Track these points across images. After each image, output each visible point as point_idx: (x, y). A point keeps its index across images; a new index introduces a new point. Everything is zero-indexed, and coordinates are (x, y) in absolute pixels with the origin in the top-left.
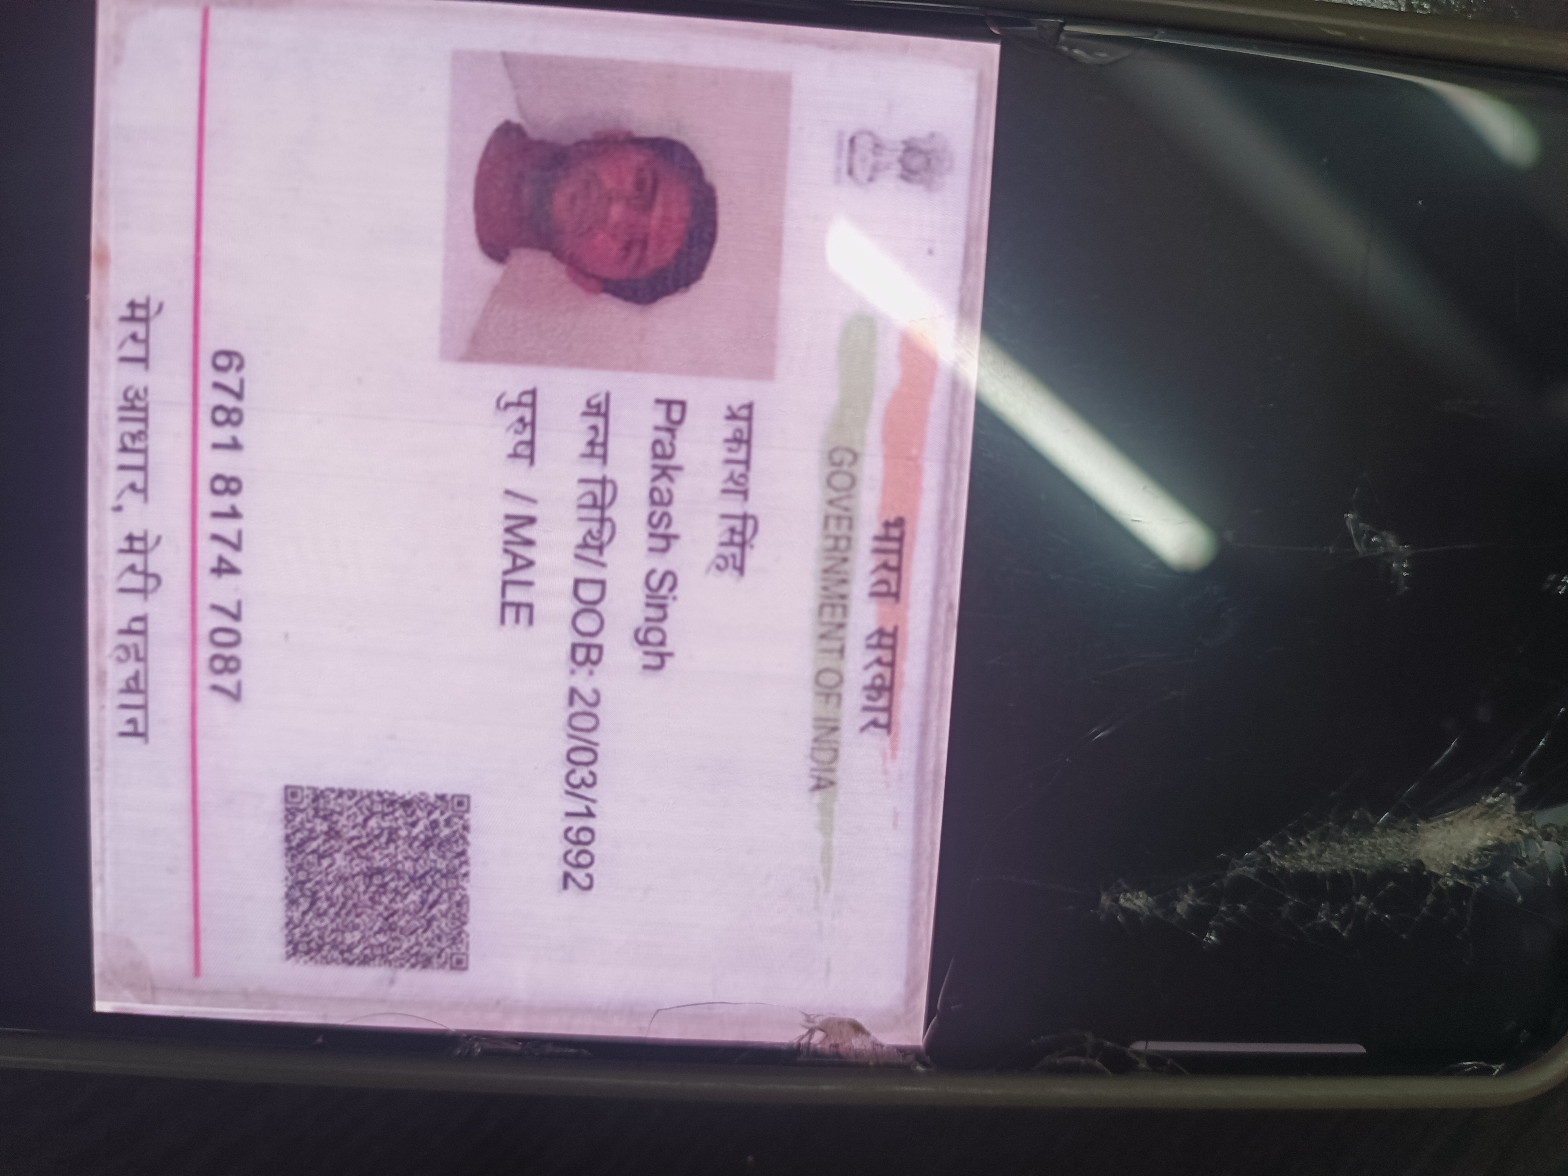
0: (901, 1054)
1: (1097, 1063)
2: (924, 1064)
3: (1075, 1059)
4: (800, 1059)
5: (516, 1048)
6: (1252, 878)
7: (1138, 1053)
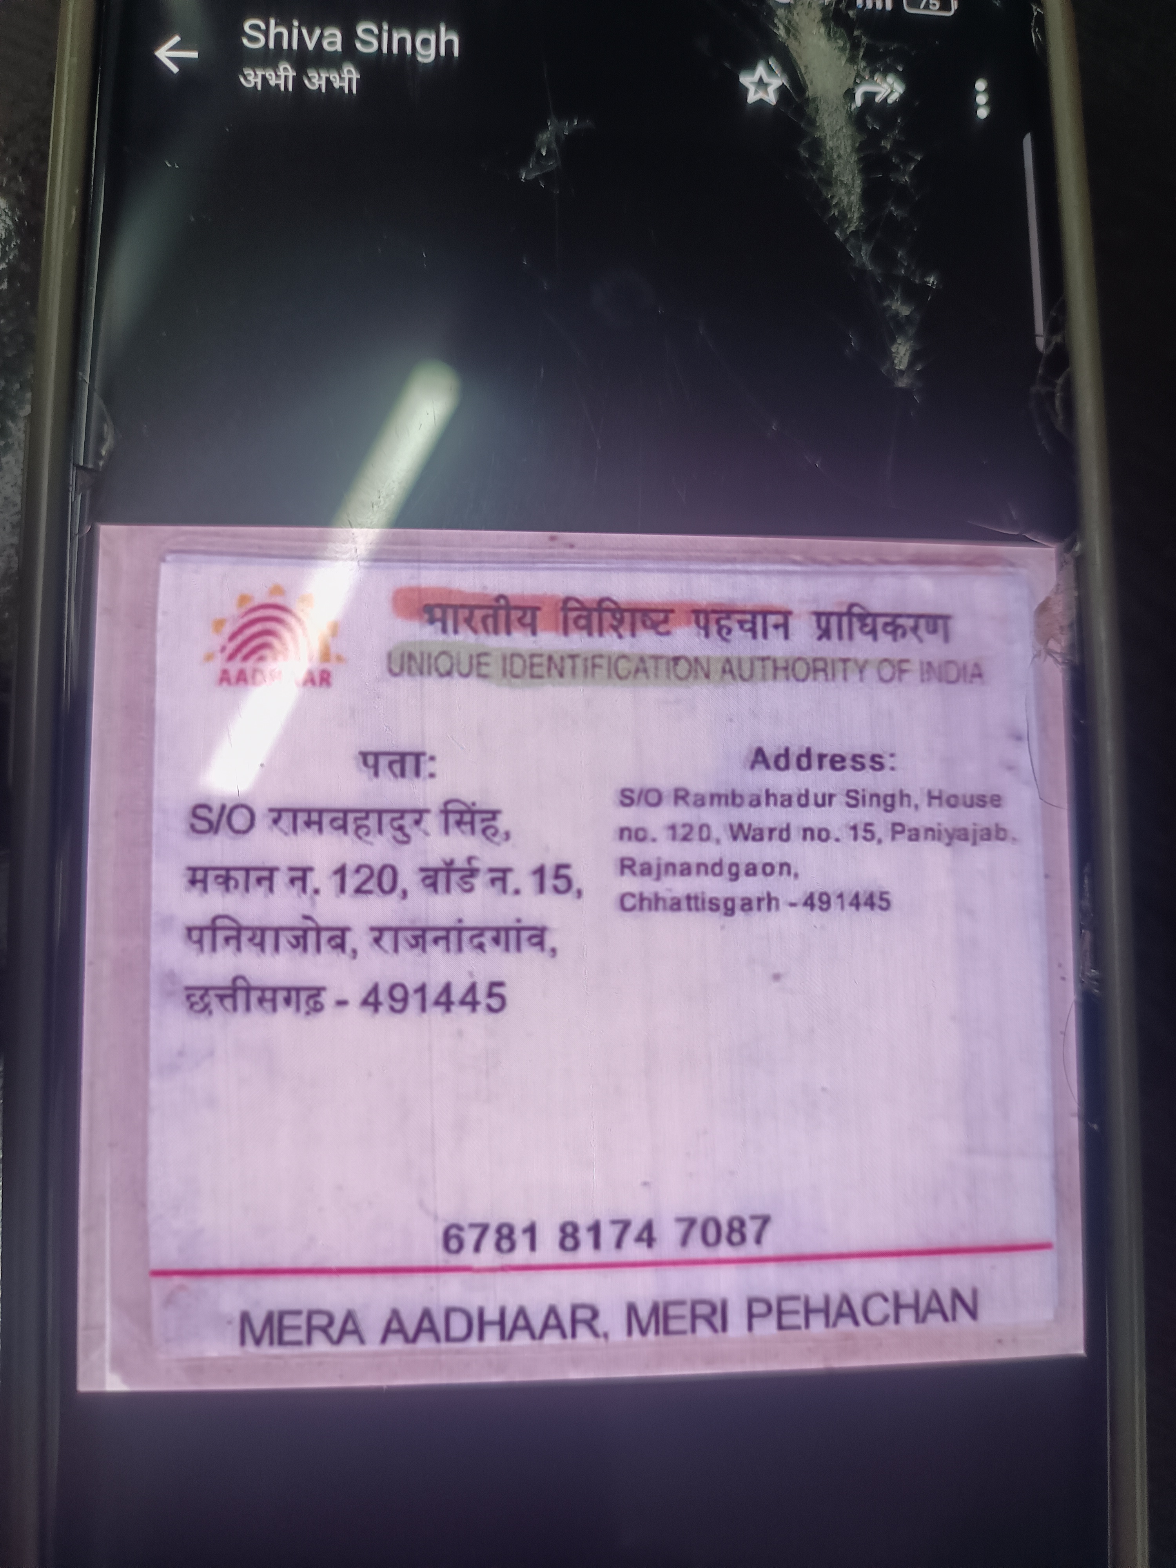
0: (1065, 566)
1: (1060, 381)
2: (1073, 544)
3: (1058, 403)
4: (1077, 661)
5: (1088, 935)
6: (871, 246)
7: (1048, 343)
